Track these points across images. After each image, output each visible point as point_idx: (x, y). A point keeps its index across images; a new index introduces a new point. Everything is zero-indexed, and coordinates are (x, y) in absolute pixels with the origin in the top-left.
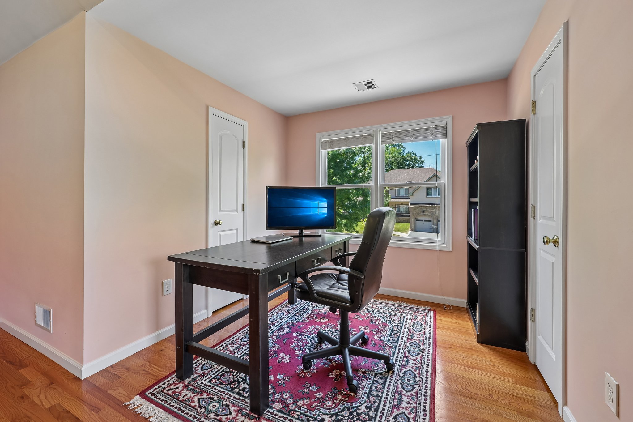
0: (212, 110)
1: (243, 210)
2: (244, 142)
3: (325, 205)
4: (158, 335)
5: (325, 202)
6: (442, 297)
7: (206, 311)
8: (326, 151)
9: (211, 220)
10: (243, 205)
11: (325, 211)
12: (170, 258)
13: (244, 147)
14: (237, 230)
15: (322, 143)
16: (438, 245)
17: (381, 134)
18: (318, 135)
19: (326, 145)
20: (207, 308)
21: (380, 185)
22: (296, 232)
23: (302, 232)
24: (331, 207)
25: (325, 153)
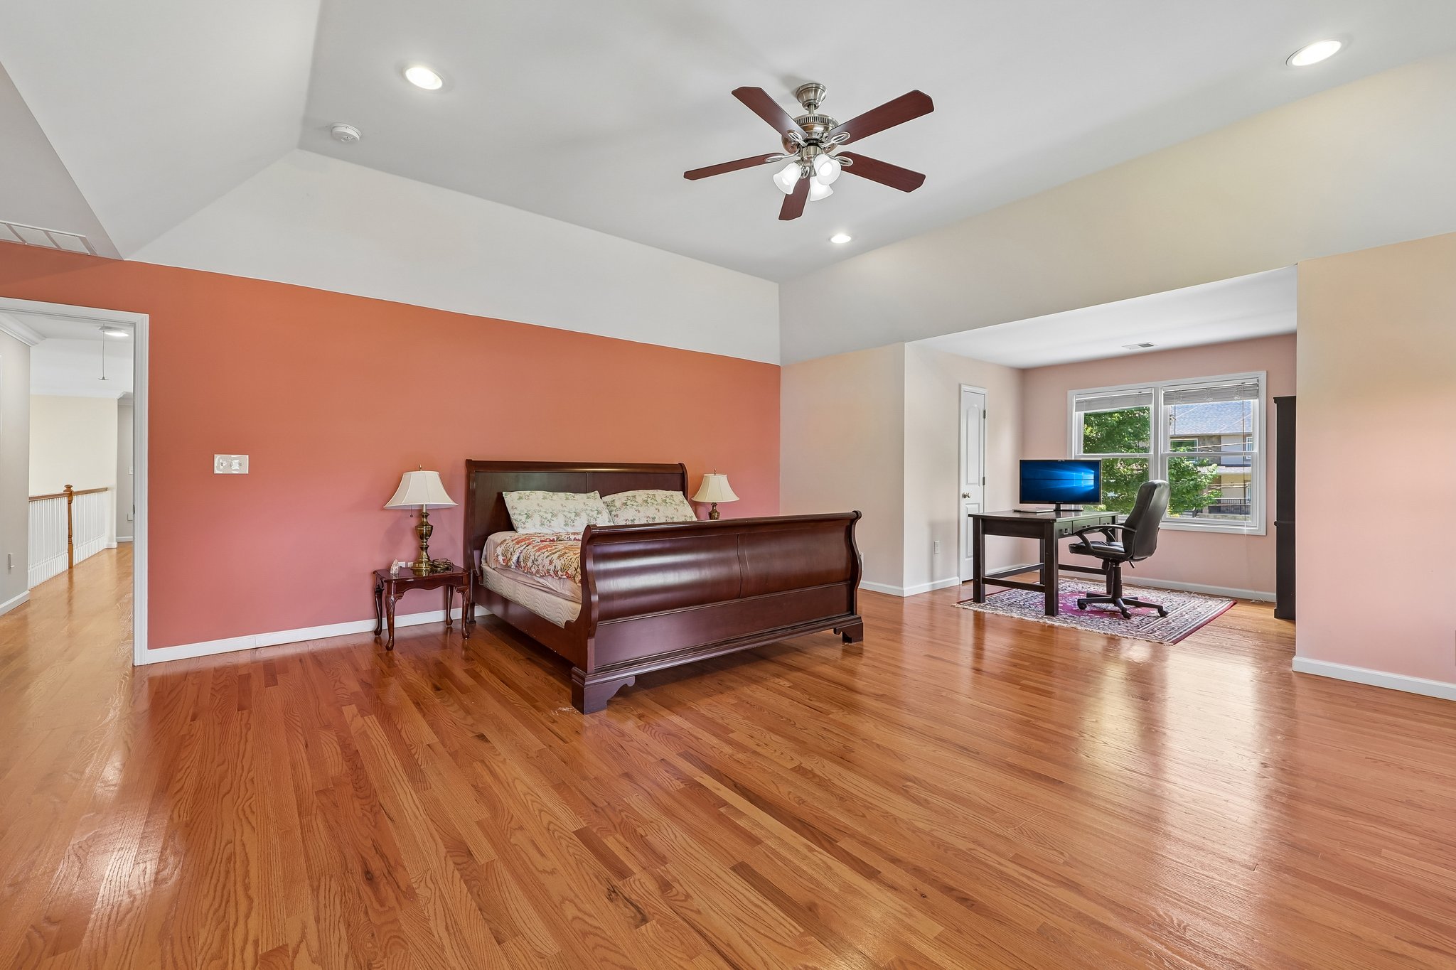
0: (964, 387)
1: (984, 484)
2: (985, 412)
3: (1092, 477)
4: (933, 585)
5: (1092, 473)
6: (1253, 592)
7: (958, 578)
8: (1082, 413)
9: (962, 493)
10: (984, 478)
11: (1092, 483)
12: (970, 515)
13: (984, 417)
14: (979, 504)
15: (1076, 403)
16: (1245, 528)
17: (1163, 392)
18: (1070, 393)
19: (1080, 405)
20: (958, 576)
21: (1162, 455)
22: (1053, 506)
23: (1060, 507)
24: (1097, 479)
25: (1079, 415)
